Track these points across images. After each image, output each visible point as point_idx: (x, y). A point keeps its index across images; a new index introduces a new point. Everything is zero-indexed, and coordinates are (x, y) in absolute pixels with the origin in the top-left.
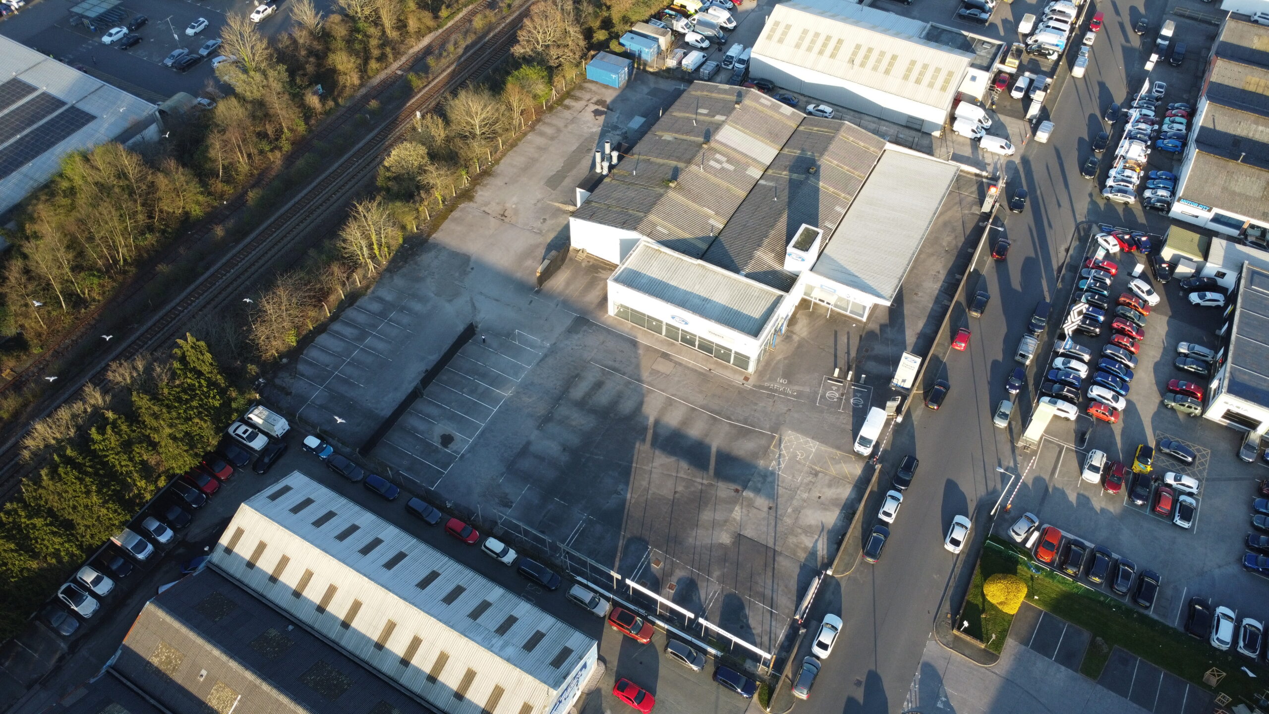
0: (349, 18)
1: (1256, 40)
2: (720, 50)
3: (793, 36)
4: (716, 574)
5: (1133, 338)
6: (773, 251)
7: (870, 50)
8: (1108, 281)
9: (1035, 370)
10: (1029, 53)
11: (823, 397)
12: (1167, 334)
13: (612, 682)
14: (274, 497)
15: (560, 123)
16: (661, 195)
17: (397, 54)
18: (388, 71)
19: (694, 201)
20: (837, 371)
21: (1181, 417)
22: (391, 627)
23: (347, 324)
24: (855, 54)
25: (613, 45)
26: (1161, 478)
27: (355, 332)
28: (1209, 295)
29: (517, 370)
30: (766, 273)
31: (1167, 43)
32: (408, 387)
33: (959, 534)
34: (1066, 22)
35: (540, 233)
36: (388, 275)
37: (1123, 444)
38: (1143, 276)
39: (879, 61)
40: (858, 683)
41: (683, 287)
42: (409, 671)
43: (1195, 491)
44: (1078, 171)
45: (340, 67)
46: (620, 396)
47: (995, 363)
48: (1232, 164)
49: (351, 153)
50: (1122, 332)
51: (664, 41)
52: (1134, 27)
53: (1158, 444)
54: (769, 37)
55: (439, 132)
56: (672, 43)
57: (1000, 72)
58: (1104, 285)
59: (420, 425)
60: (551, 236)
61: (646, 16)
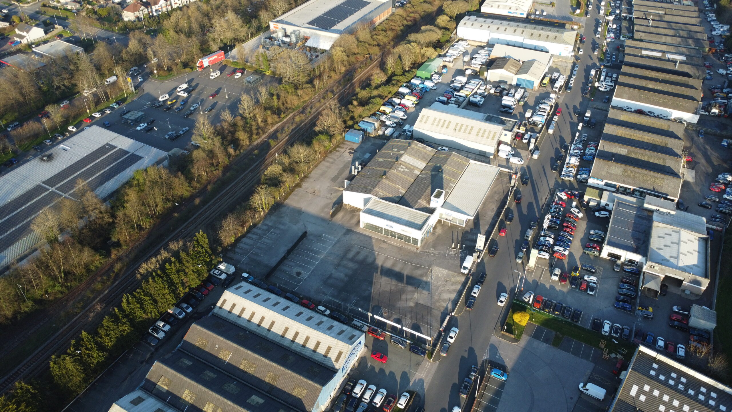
0: (244, 118)
1: (622, 116)
2: (400, 127)
3: (430, 120)
4: (409, 316)
5: (572, 229)
6: (425, 200)
7: (462, 125)
8: (562, 209)
9: (532, 242)
10: (530, 125)
11: (448, 254)
12: (586, 228)
13: (370, 353)
14: (237, 289)
15: (335, 157)
16: (380, 181)
17: (264, 132)
18: (261, 139)
19: (393, 183)
20: (453, 244)
21: (592, 257)
22: (287, 329)
23: (254, 234)
24: (456, 127)
25: (356, 126)
26: (582, 278)
27: (257, 237)
28: (603, 212)
29: (325, 249)
30: (423, 208)
31: (588, 119)
32: (281, 256)
33: (502, 299)
34: (545, 112)
35: (330, 199)
36: (269, 216)
37: (568, 267)
38: (576, 207)
39: (466, 129)
40: (466, 351)
41: (390, 214)
42: (294, 344)
43: (596, 281)
44: (550, 169)
45: (241, 138)
46: (367, 256)
47: (517, 241)
48: (610, 163)
49: (248, 171)
50: (567, 227)
51: (377, 124)
52: (575, 113)
53: (582, 266)
54: (421, 121)
55: (286, 161)
56: (380, 125)
57: (518, 133)
58: (560, 210)
59: (288, 269)
60: (335, 200)
61: (369, 115)
